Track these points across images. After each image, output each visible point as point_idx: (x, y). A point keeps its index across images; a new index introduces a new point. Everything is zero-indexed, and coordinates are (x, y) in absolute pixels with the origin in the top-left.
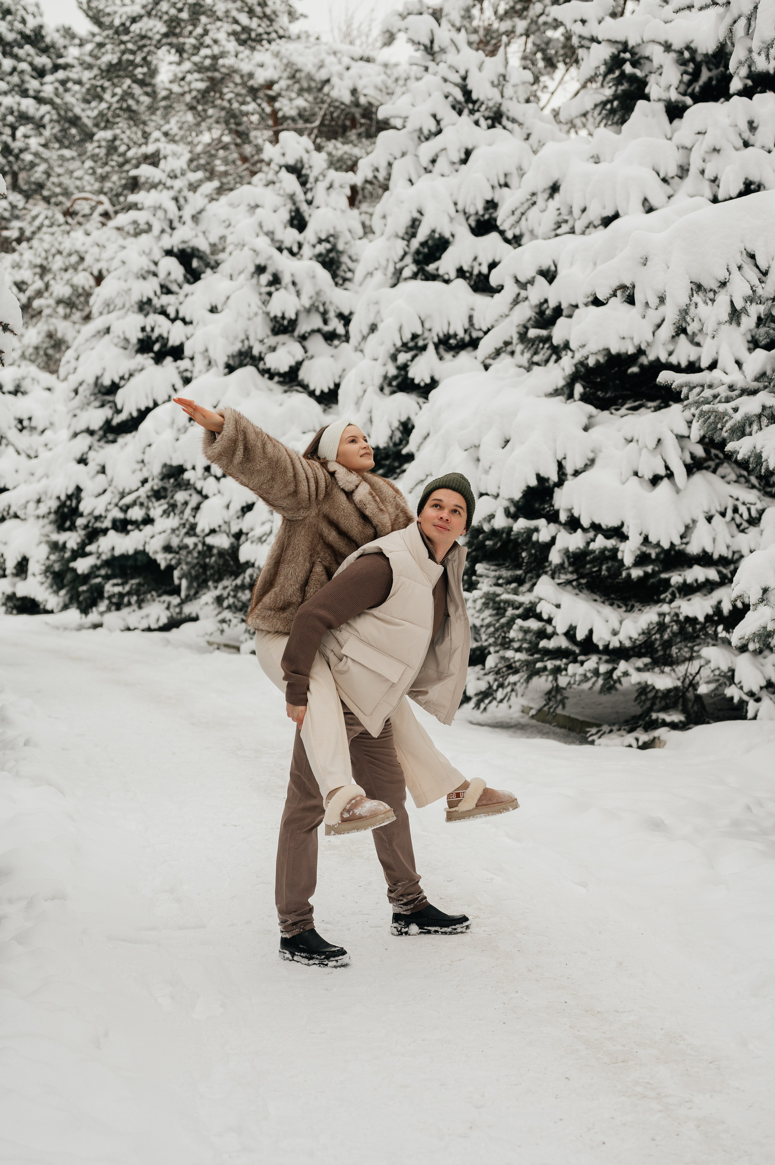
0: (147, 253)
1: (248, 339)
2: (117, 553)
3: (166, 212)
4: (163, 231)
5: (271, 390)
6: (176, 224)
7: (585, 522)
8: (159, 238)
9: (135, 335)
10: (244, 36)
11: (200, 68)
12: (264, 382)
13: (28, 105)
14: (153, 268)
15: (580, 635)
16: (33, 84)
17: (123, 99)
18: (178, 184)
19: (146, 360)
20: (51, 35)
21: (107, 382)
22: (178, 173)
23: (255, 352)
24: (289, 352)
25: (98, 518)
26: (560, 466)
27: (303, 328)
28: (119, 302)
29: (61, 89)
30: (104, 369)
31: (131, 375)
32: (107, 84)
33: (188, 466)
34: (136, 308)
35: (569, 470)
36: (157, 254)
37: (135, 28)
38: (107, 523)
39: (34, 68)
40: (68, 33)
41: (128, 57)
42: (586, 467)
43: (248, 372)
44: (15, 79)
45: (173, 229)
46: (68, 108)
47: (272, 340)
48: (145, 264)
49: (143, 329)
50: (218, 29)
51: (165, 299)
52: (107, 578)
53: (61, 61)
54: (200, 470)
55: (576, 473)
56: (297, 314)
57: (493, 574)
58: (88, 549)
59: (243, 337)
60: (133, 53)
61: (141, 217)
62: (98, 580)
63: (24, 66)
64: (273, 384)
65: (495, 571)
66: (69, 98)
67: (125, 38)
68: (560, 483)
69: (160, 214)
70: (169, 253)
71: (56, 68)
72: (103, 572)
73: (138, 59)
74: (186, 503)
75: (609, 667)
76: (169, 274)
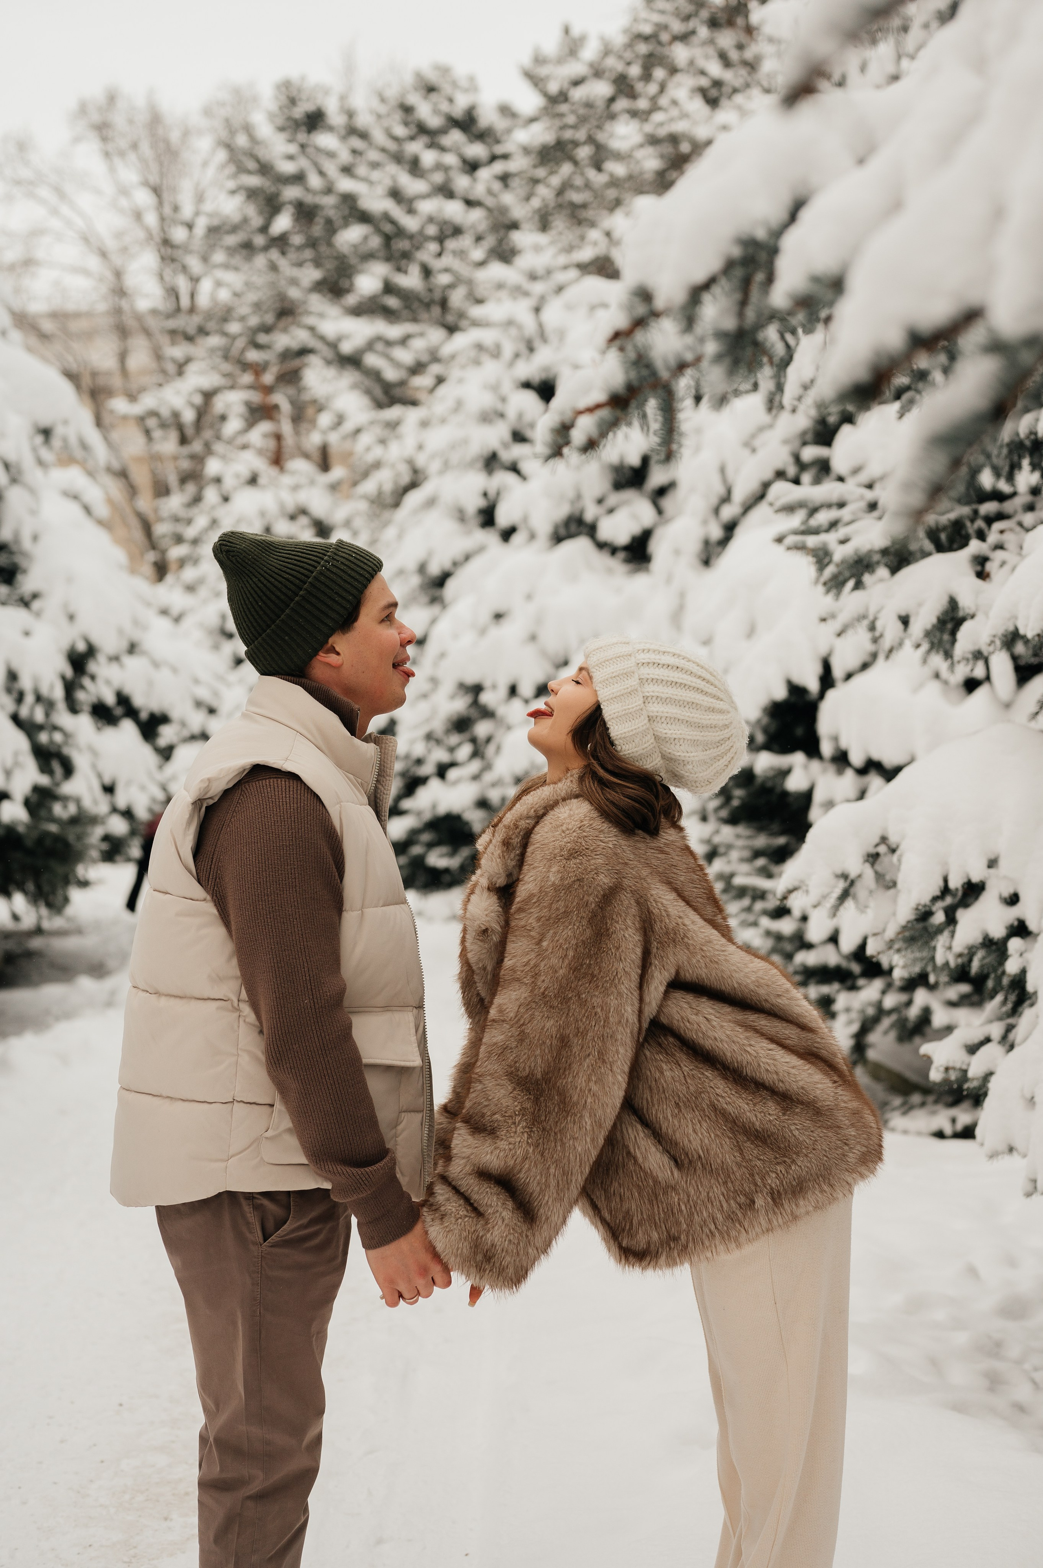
0: (495, 388)
1: (579, 497)
2: (442, 810)
3: (520, 327)
4: (517, 356)
5: (610, 571)
6: (537, 343)
7: (857, 758)
8: (511, 364)
9: (474, 503)
10: (714, 93)
11: (653, 140)
12: (603, 559)
13: (453, 210)
14: (499, 406)
15: (848, 944)
16: (462, 182)
17: (560, 192)
18: (538, 288)
19: (490, 538)
20: (487, 117)
21: (434, 570)
22: (540, 271)
23: (589, 516)
24: (635, 517)
25: (419, 762)
26: (827, 667)
27: (657, 477)
28: (455, 458)
29: (497, 186)
30: (430, 554)
31: (467, 558)
32: (541, 172)
33: (487, 684)
34: (480, 464)
35: (838, 672)
36: (507, 387)
37: (578, 94)
38: (428, 769)
39: (465, 161)
40: (506, 111)
41: (568, 134)
42: (865, 666)
43: (581, 545)
44: (438, 178)
45: (531, 349)
46: (503, 210)
47: (614, 498)
48: (487, 400)
49: (485, 494)
50: (679, 85)
51: (518, 451)
52: (430, 845)
53: (499, 149)
54: (503, 691)
55: (849, 676)
56: (646, 460)
57: (740, 843)
58: (406, 804)
59: (571, 494)
60: (575, 127)
61: (487, 336)
62: (416, 850)
63: (450, 159)
64: (617, 564)
65: (749, 837)
66: (508, 199)
67: (563, 108)
68: (822, 695)
69: (513, 331)
70: (527, 385)
71: (493, 158)
72: (426, 837)
73: (581, 135)
74: (489, 740)
75: (903, 997)
76: (520, 416)
